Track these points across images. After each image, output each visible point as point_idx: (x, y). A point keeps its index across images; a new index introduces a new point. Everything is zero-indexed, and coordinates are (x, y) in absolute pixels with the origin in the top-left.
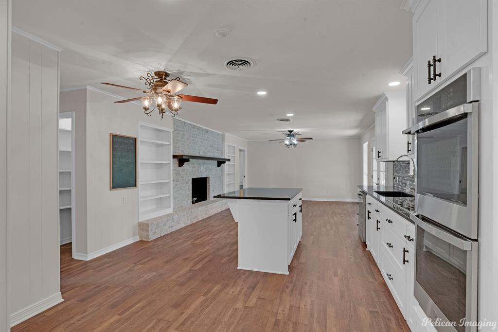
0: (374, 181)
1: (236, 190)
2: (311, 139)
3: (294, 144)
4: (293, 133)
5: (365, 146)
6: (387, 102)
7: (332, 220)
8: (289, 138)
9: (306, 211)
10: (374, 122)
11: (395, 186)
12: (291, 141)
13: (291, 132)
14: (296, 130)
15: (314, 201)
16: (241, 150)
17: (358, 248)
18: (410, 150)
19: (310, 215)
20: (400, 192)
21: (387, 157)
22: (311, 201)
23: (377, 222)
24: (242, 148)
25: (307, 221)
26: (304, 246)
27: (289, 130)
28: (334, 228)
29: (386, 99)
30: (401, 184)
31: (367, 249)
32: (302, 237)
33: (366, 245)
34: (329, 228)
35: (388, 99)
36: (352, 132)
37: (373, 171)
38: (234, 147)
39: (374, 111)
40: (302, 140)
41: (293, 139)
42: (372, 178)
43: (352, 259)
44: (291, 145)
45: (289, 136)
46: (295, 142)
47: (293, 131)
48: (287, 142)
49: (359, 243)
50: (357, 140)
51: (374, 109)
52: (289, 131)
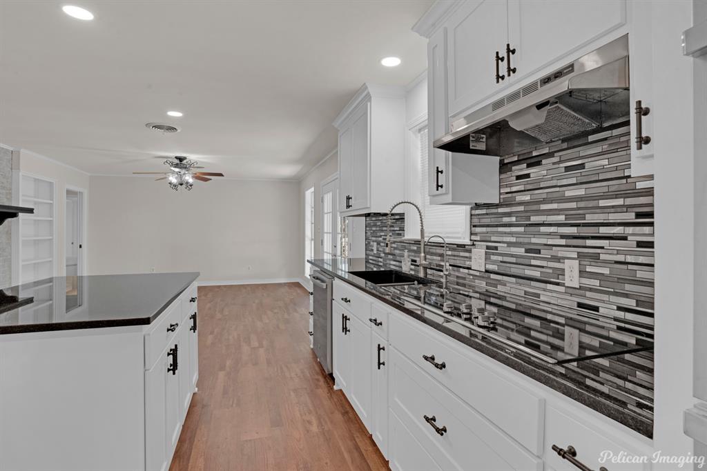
0: (325, 250)
1: (55, 275)
2: (221, 175)
3: (187, 183)
4: (184, 162)
5: (309, 194)
6: (369, 104)
7: (259, 324)
8: (177, 170)
9: (210, 308)
10: (337, 146)
11: (370, 257)
12: (180, 175)
13: (181, 159)
14: (191, 157)
15: (225, 286)
16: (69, 192)
17: (317, 388)
18: (442, 186)
19: (219, 316)
20: (391, 272)
21: (368, 206)
22: (219, 287)
23: (379, 349)
24: (72, 188)
25: (212, 333)
26: (204, 406)
27: (179, 155)
28: (265, 343)
29: (368, 97)
30: (383, 255)
31: (335, 388)
32: (199, 384)
33: (333, 379)
34: (256, 344)
35: (371, 97)
36: (288, 171)
37: (323, 233)
38: (51, 184)
39: (336, 126)
40: (203, 177)
41: (184, 174)
42: (322, 244)
43: (315, 428)
44: (181, 184)
45: (176, 166)
46: (189, 178)
47: (185, 158)
48: (173, 179)
49: (317, 374)
50: (295, 185)
51: (336, 124)
52: (176, 158)
